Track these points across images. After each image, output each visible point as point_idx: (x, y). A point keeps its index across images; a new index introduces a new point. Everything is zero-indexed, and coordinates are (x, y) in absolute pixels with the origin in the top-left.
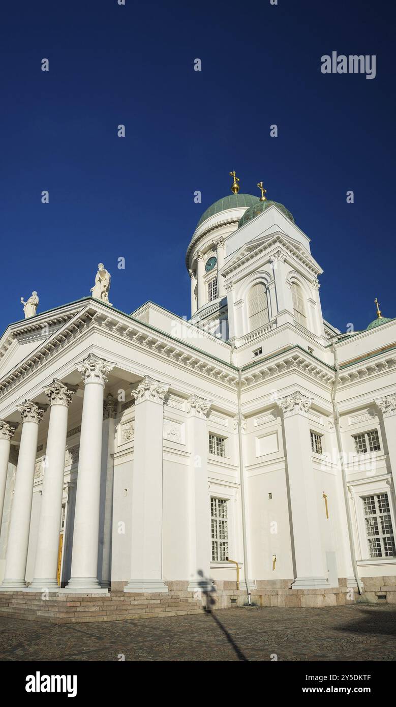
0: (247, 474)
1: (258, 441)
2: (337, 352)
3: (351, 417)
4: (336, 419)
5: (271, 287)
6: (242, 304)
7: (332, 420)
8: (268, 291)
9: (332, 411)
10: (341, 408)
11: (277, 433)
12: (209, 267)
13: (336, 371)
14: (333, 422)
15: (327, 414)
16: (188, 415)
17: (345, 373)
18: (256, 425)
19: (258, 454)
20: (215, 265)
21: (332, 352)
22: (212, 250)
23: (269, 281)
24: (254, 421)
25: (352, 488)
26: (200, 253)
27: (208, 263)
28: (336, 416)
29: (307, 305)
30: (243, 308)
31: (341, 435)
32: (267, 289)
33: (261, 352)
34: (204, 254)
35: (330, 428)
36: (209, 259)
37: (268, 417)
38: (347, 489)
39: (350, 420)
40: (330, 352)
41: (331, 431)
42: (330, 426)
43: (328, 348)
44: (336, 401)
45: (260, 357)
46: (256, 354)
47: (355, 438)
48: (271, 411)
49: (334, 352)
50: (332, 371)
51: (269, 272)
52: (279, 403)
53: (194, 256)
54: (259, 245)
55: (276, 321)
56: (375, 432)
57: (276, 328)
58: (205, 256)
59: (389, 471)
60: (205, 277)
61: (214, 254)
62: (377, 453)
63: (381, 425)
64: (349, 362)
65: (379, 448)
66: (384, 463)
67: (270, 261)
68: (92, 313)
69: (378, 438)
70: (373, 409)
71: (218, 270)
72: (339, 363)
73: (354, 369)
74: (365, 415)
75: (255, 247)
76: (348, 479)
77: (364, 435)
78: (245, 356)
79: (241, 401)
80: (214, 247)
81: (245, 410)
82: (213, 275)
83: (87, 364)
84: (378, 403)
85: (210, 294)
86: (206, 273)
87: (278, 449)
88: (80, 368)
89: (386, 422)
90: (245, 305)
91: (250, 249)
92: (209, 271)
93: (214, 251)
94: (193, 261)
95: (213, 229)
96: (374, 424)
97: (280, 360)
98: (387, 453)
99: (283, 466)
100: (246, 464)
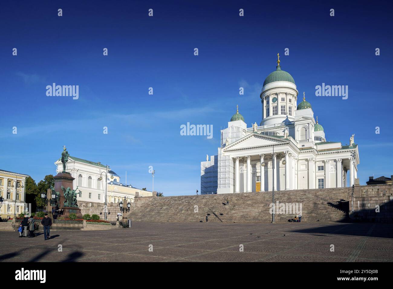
0: (299, 172)
1: (301, 166)
4: (315, 163)
5: (308, 131)
8: (306, 131)
9: (315, 160)
10: (317, 160)
11: (306, 165)
17: (319, 153)
19: (301, 168)
20: (276, 101)
23: (307, 129)
24: (301, 161)
27: (273, 99)
31: (316, 166)
33: (304, 146)
37: (304, 161)
38: (316, 178)
39: (318, 163)
43: (315, 146)
45: (303, 147)
46: (302, 146)
47: (318, 167)
49: (317, 147)
50: (317, 152)
51: (308, 126)
53: (267, 93)
54: (306, 118)
55: (308, 140)
56: (323, 166)
57: (308, 141)
58: (272, 95)
59: (325, 175)
60: (272, 104)
61: (276, 96)
62: (323, 171)
63: (325, 165)
64: (320, 150)
65: (323, 170)
66: (324, 173)
67: (308, 124)
68: (289, 143)
69: (323, 168)
70: (323, 162)
71: (277, 104)
72: (318, 149)
73: (321, 153)
74: (321, 162)
75: (304, 118)
76: (316, 175)
77: (320, 166)
78: (299, 146)
79: (299, 156)
80: (276, 94)
81: (299, 158)
82: (275, 104)
83: (287, 152)
84: (325, 161)
85: (273, 111)
86: (273, 103)
87: (306, 168)
88: (284, 152)
89: (326, 165)
90: (300, 132)
91: (303, 118)
92: (274, 102)
93: (276, 95)
94: (267, 95)
95: (277, 88)
96: (323, 165)
97: (310, 150)
98: (325, 171)
99: (307, 172)
100: (298, 170)
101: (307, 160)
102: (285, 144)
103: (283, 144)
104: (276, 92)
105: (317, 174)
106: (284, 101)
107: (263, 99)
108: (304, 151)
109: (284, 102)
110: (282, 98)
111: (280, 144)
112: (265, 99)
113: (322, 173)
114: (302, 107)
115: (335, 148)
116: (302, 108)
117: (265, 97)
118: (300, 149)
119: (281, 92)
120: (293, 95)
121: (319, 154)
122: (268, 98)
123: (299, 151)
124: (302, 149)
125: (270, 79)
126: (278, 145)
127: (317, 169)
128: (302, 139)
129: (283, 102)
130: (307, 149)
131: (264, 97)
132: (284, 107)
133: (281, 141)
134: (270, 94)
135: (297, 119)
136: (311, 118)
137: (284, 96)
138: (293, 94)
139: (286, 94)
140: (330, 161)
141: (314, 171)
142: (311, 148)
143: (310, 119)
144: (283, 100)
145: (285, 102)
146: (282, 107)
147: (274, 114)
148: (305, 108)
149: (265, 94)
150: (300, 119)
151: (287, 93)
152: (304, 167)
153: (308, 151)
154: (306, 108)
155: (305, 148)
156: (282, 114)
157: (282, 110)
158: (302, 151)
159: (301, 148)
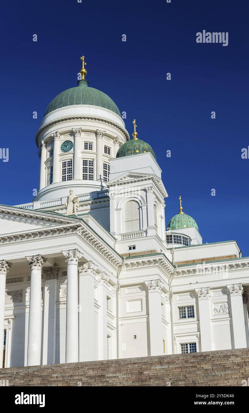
0: (121, 322)
1: (128, 303)
2: (175, 254)
3: (179, 296)
4: (171, 296)
5: (144, 208)
6: (121, 211)
7: (168, 296)
8: (140, 209)
9: (168, 290)
10: (175, 290)
11: (141, 300)
12: (65, 148)
13: (175, 267)
14: (168, 297)
15: (165, 292)
16: (99, 284)
17: (180, 270)
18: (127, 293)
19: (128, 311)
20: (71, 148)
21: (171, 253)
22: (70, 135)
23: (143, 203)
24: (126, 290)
25: (176, 337)
26: (58, 134)
27: (64, 144)
28: (171, 294)
29: (159, 219)
30: (121, 214)
31: (173, 306)
32: (140, 207)
33: (134, 248)
34: (61, 134)
35: (166, 301)
36: (66, 141)
37: (137, 289)
38: (173, 339)
39: (178, 297)
40: (170, 253)
41: (166, 302)
42: (166, 299)
43: (169, 250)
44: (172, 285)
46: (130, 248)
47: (180, 308)
48: (139, 286)
49: (173, 254)
50: (173, 267)
51: (144, 197)
52: (146, 283)
53: (51, 132)
54: (138, 177)
55: (146, 232)
56: (191, 308)
57: (146, 236)
58: (62, 136)
59: (199, 330)
60: (60, 155)
61: (71, 139)
62: (191, 319)
63: (197, 303)
64: (181, 262)
65: (194, 316)
66: (196, 326)
67: (145, 190)
68: (78, 226)
69: (193, 310)
70: (193, 294)
71: (74, 154)
72: (175, 261)
73: (185, 269)
74: (187, 296)
75: (134, 176)
76: (174, 333)
77: (185, 308)
78: (122, 248)
79: (120, 277)
80: (72, 133)
81: (122, 283)
82: (68, 157)
83: (71, 254)
84: (197, 290)
85: (64, 172)
86: (62, 152)
87: (142, 310)
88: (65, 254)
89: (200, 302)
90: (123, 213)
91: (130, 176)
92: (65, 151)
93: (71, 135)
94: (49, 135)
95: (73, 118)
96: (191, 302)
97: (151, 259)
98: (198, 320)
99: (145, 320)
100: (120, 316)
101: (143, 287)
102: (67, 229)
103: (60, 230)
104: (70, 129)
105: (175, 328)
106: (91, 148)
107: (41, 146)
108: (134, 261)
109: (90, 151)
110: (86, 144)
111: (54, 231)
112: (46, 147)
113: (190, 325)
114: (128, 150)
115: (223, 257)
116: (130, 152)
117: (46, 143)
118: (121, 257)
119: (83, 128)
120: (115, 139)
121: (178, 273)
122: (51, 142)
123: (120, 260)
124: (129, 256)
125: (59, 101)
126: (47, 232)
127: (176, 313)
128: (130, 231)
129: (88, 151)
130: (143, 256)
131: (43, 142)
132: (91, 163)
133: (55, 221)
134: (56, 133)
135: (116, 181)
136: (151, 177)
137: (91, 138)
138: (115, 136)
139: (96, 133)
140: (211, 292)
141: (168, 319)
142: (152, 253)
143: (149, 179)
144: (88, 146)
145: (94, 150)
146: (85, 162)
147: (64, 179)
148: (137, 153)
149: (45, 135)
150: (124, 180)
151: (98, 131)
152: (135, 307)
153: (146, 259)
154: (140, 152)
155: (138, 253)
156: (85, 178)
157: (85, 170)
158: (129, 262)
159: (125, 255)
